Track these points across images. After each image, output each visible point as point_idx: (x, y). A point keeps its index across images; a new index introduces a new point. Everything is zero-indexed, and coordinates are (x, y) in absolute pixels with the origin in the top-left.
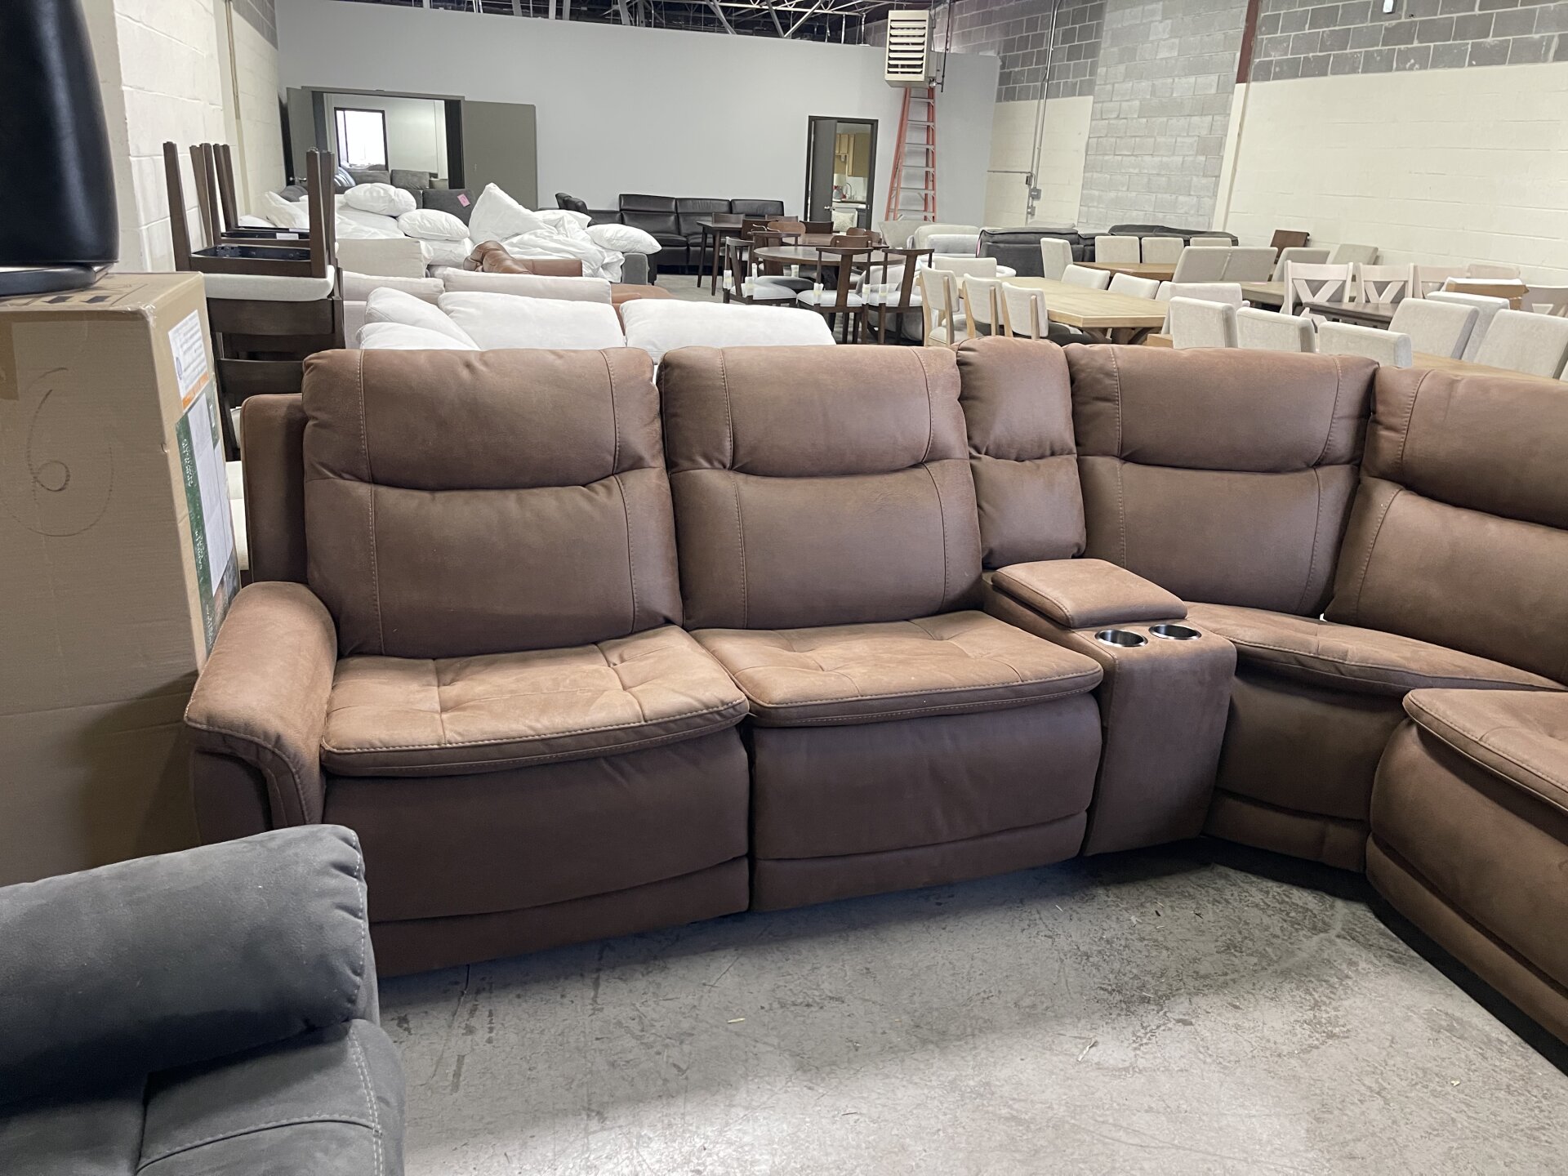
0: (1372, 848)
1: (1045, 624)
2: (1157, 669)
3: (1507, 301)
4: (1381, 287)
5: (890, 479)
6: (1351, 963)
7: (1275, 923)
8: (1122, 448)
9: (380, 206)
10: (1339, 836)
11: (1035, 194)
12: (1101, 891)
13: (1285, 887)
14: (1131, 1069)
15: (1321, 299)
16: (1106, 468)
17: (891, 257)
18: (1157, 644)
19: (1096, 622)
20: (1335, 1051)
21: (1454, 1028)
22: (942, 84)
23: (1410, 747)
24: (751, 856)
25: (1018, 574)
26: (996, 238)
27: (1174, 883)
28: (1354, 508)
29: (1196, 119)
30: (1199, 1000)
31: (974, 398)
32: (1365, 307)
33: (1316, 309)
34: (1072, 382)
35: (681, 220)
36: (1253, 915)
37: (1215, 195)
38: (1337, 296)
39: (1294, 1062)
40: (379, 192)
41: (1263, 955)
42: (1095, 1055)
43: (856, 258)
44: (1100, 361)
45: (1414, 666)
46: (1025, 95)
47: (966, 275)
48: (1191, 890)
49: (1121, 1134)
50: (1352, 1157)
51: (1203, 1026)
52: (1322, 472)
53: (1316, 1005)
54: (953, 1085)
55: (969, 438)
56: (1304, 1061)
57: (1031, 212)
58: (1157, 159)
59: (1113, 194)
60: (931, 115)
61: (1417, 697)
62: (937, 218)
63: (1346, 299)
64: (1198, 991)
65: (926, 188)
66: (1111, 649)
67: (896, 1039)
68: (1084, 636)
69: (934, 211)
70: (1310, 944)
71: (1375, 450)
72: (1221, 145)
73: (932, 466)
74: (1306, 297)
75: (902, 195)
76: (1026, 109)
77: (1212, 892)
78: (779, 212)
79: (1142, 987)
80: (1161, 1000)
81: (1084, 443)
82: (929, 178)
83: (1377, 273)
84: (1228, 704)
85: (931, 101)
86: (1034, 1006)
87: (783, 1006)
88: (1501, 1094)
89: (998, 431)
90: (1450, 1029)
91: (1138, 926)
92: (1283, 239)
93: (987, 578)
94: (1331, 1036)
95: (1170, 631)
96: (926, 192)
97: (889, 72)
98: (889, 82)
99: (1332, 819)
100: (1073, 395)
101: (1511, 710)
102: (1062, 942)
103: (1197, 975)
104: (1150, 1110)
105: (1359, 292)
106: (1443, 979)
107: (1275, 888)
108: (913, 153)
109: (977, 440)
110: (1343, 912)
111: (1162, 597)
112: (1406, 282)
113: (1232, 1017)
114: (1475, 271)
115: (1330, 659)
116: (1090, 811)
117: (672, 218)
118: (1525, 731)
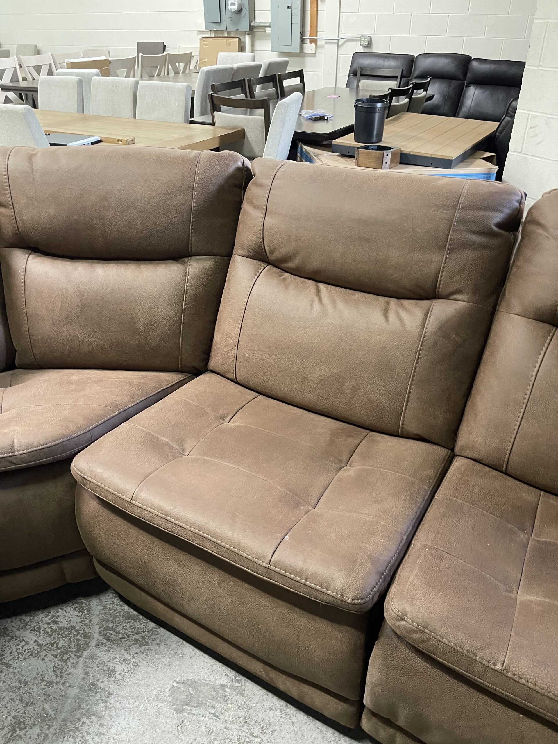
0: (98, 566)
3: (98, 71)
4: (38, 69)
6: (111, 673)
7: (48, 665)
15: (6, 81)
32: (33, 83)
36: (30, 668)
38: (15, 79)
61: (79, 464)
63: (21, 80)
83: (32, 60)
105: (26, 74)
112: (50, 64)
114: (86, 54)
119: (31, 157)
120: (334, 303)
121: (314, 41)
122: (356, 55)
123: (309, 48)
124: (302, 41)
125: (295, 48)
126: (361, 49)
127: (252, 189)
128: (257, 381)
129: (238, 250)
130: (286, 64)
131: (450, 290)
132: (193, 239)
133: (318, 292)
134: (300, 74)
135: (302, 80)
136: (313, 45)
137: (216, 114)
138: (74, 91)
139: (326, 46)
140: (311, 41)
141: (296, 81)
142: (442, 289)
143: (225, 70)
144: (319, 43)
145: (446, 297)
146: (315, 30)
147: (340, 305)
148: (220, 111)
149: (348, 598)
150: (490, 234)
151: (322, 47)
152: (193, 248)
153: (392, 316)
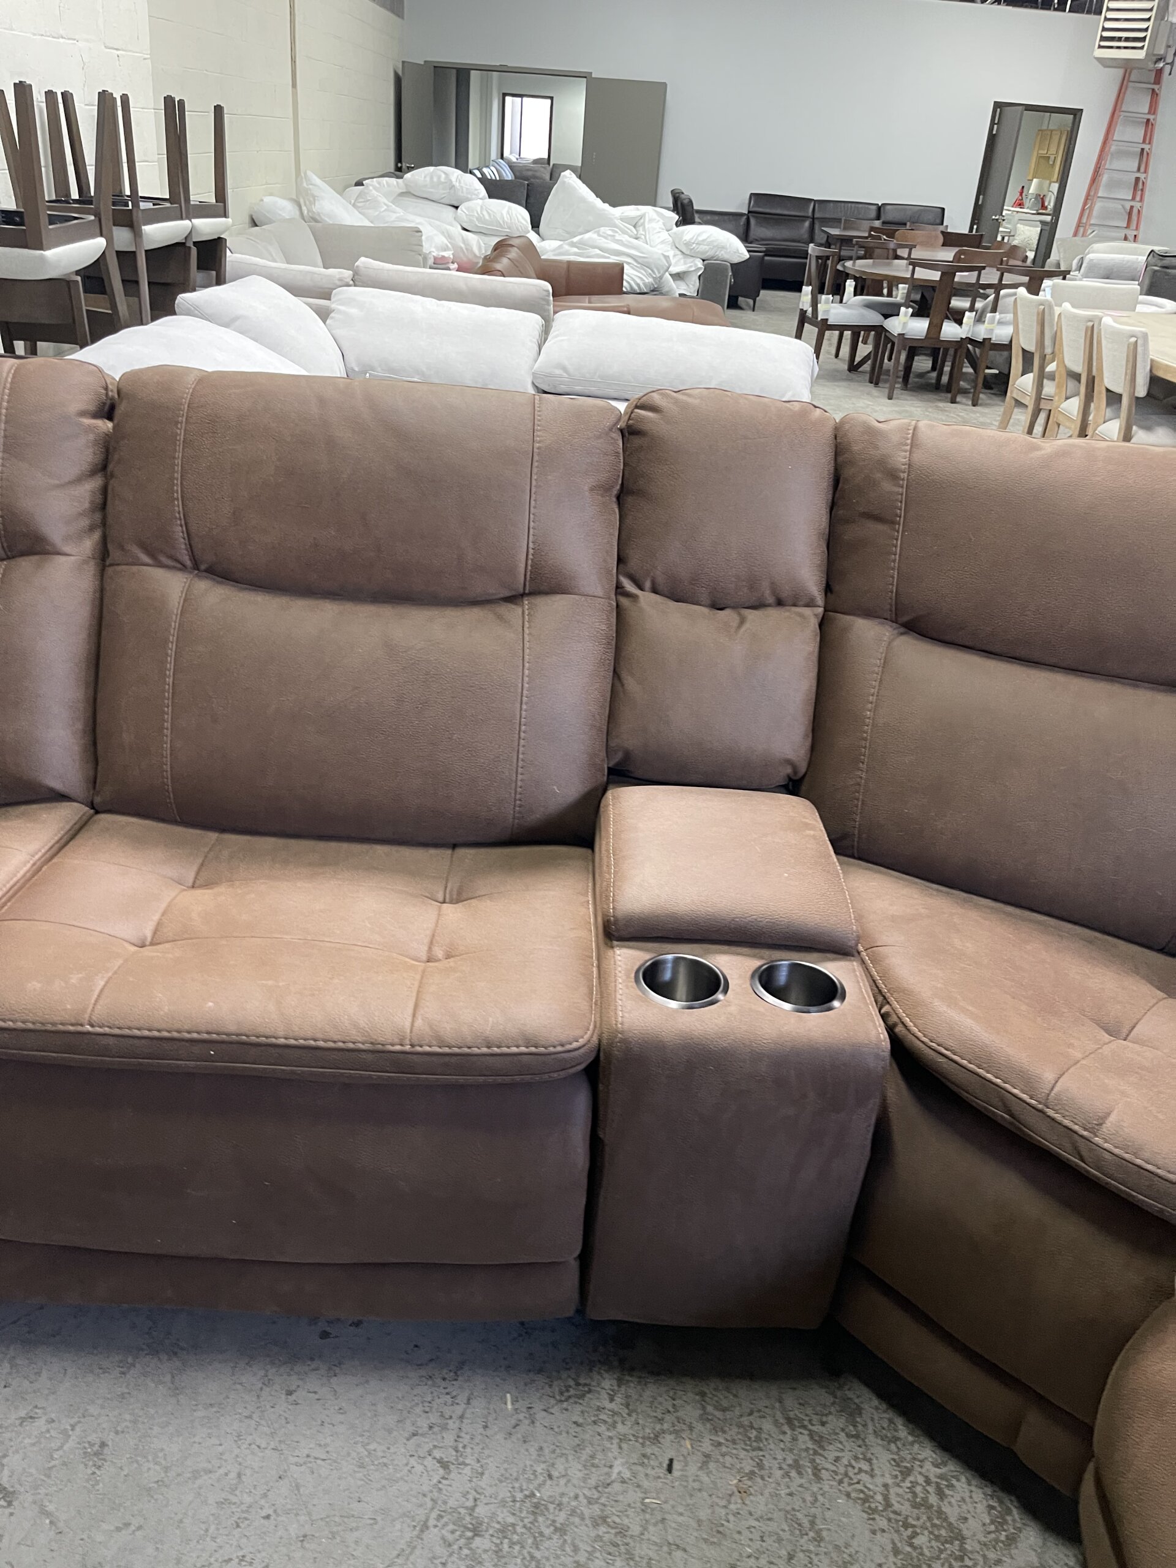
8: (901, 608)
9: (440, 193)
10: (1043, 1436)
12: (608, 1382)
13: (952, 1467)
16: (870, 637)
17: (1008, 278)
18: (730, 1009)
19: (663, 935)
22: (1172, 64)
26: (1167, 262)
31: (647, 495)
35: (817, 227)
40: (439, 177)
43: (960, 277)
44: (883, 449)
47: (1067, 306)
48: (767, 1425)
55: (620, 560)
60: (1153, 108)
62: (1140, 237)
65: (1133, 199)
68: (619, 961)
69: (1137, 228)
75: (1098, 206)
77: (804, 1441)
78: (938, 221)
81: (840, 591)
82: (1138, 186)
85: (1156, 87)
89: (676, 554)
91: (617, 1487)
96: (1132, 203)
97: (1100, 47)
98: (1100, 60)
99: (1041, 1401)
100: (833, 506)
108: (1121, 154)
109: (636, 563)
115: (1066, 1122)
116: (583, 1261)
117: (807, 224)
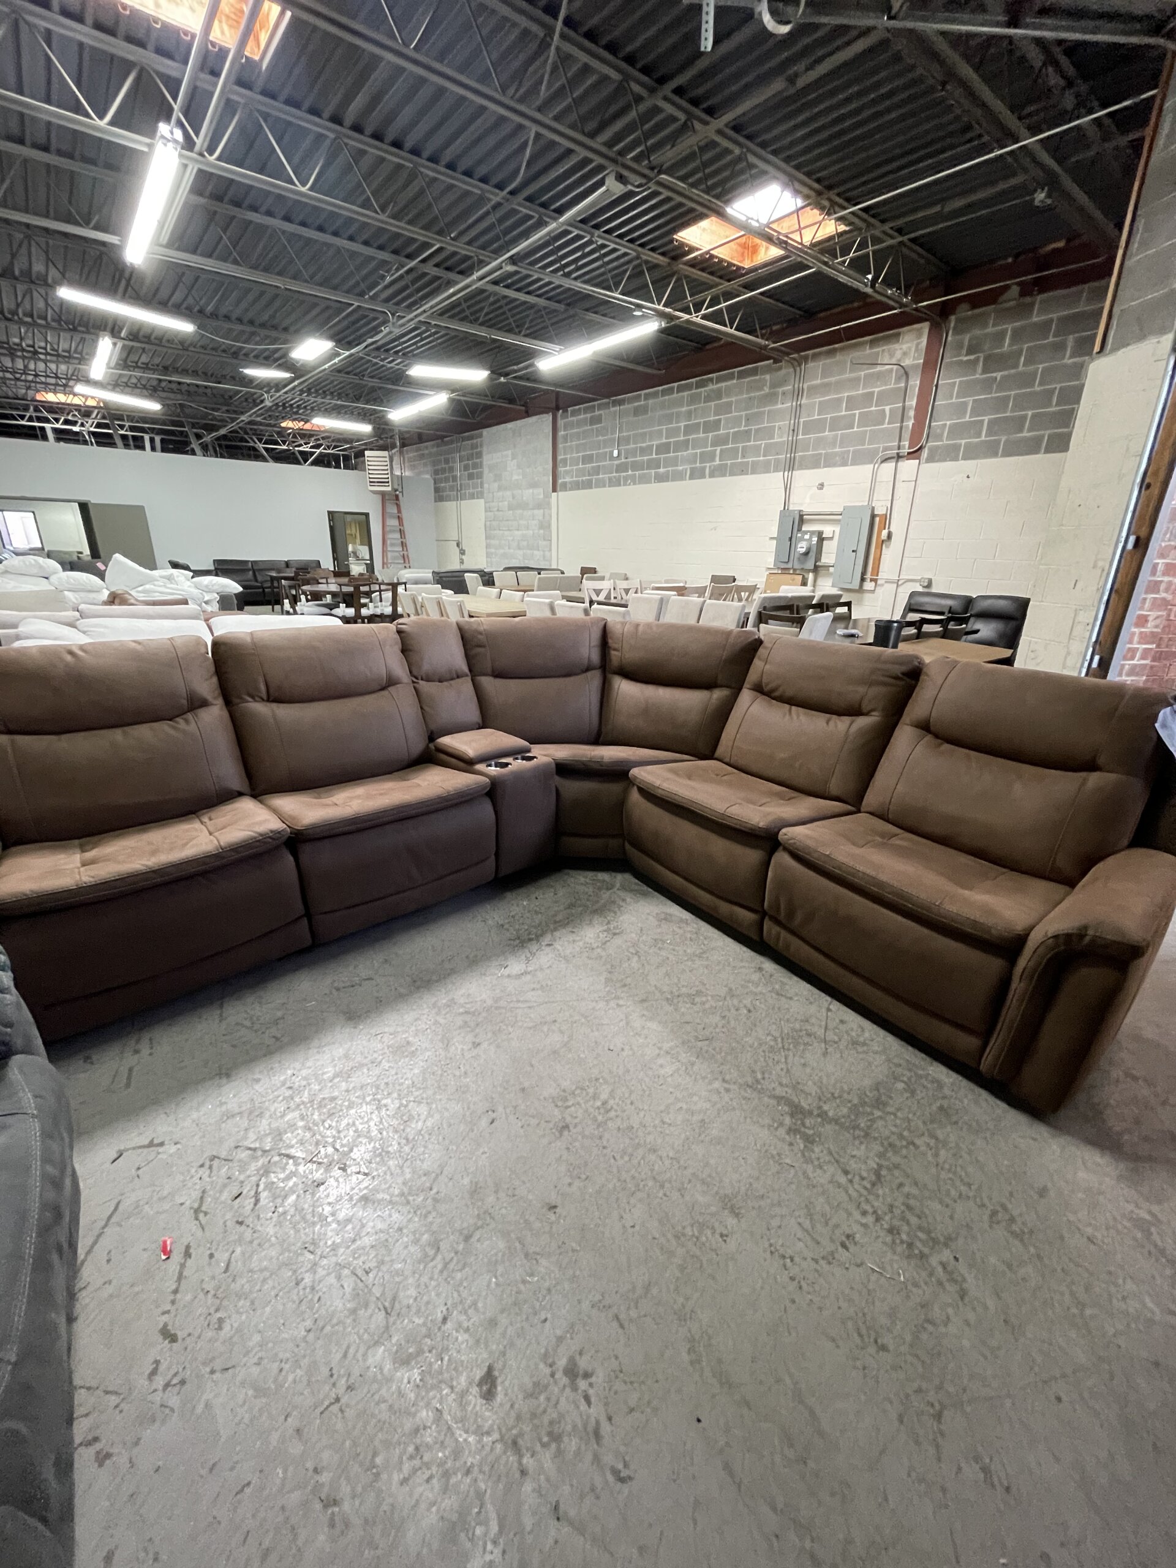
0: (628, 846)
1: (461, 764)
2: (518, 776)
3: (676, 593)
4: (627, 591)
5: (367, 698)
6: (624, 900)
7: (590, 890)
8: (493, 671)
9: (36, 571)
10: (614, 843)
11: (462, 552)
12: (508, 894)
13: (595, 873)
14: (526, 973)
15: (601, 598)
16: (487, 682)
17: (383, 587)
18: (517, 765)
19: (486, 759)
20: (618, 941)
21: (667, 918)
22: (402, 492)
23: (635, 796)
24: (308, 914)
25: (446, 741)
26: (441, 575)
27: (543, 882)
28: (605, 690)
29: (536, 512)
30: (557, 934)
31: (410, 650)
32: (621, 601)
33: (599, 603)
34: (462, 638)
35: (256, 573)
36: (581, 888)
37: (550, 550)
38: (608, 597)
39: (599, 950)
41: (586, 906)
42: (506, 972)
43: (362, 589)
44: (475, 626)
45: (632, 758)
46: (448, 499)
47: (426, 595)
48: (552, 884)
49: (520, 1005)
50: (625, 985)
51: (557, 945)
52: (589, 674)
53: (609, 923)
54: (434, 1005)
55: (411, 672)
56: (604, 949)
57: (462, 562)
58: (520, 533)
59: (502, 551)
60: (399, 511)
61: (635, 772)
62: (411, 567)
63: (612, 597)
64: (555, 929)
65: (403, 550)
66: (493, 770)
67: (402, 990)
68: (481, 767)
69: (408, 562)
70: (605, 895)
71: (610, 660)
72: (549, 526)
73: (390, 689)
74: (595, 598)
75: (389, 554)
76: (450, 506)
77: (561, 882)
78: (318, 566)
79: (529, 934)
80: (538, 938)
81: (474, 671)
82: (403, 545)
83: (624, 585)
84: (554, 789)
85: (397, 502)
86: (476, 956)
87: (338, 989)
88: (688, 942)
89: (425, 668)
90: (665, 919)
91: (527, 906)
92: (585, 571)
93: (432, 746)
94: (615, 934)
95: (523, 758)
96: (403, 552)
97: (370, 485)
98: (373, 492)
99: (609, 836)
100: (464, 645)
101: (675, 772)
102: (490, 922)
103: (555, 922)
104: (534, 989)
105: (617, 593)
106: (663, 898)
107: (590, 874)
108: (392, 531)
109: (415, 673)
110: (620, 878)
111: (519, 742)
113: (571, 937)
114: (667, 582)
116: (497, 854)
118: (677, 779)
119: (638, 625)
120: (798, 716)
121: (875, 581)
122: (913, 594)
123: (869, 585)
124: (863, 580)
125: (856, 584)
126: (920, 589)
127: (761, 651)
128: (742, 762)
129: (746, 685)
130: (840, 596)
131: (869, 708)
132: (720, 677)
133: (790, 711)
134: (848, 604)
135: (850, 609)
136: (873, 584)
137: (762, 626)
138: (656, 606)
139: (887, 585)
140: (871, 580)
141: (845, 609)
142: (865, 711)
143: (780, 598)
144: (879, 582)
145: (867, 714)
146: (876, 571)
147: (803, 718)
148: (767, 623)
149: (761, 825)
150: (896, 678)
151: (882, 585)
152: (719, 682)
153: (832, 723)
